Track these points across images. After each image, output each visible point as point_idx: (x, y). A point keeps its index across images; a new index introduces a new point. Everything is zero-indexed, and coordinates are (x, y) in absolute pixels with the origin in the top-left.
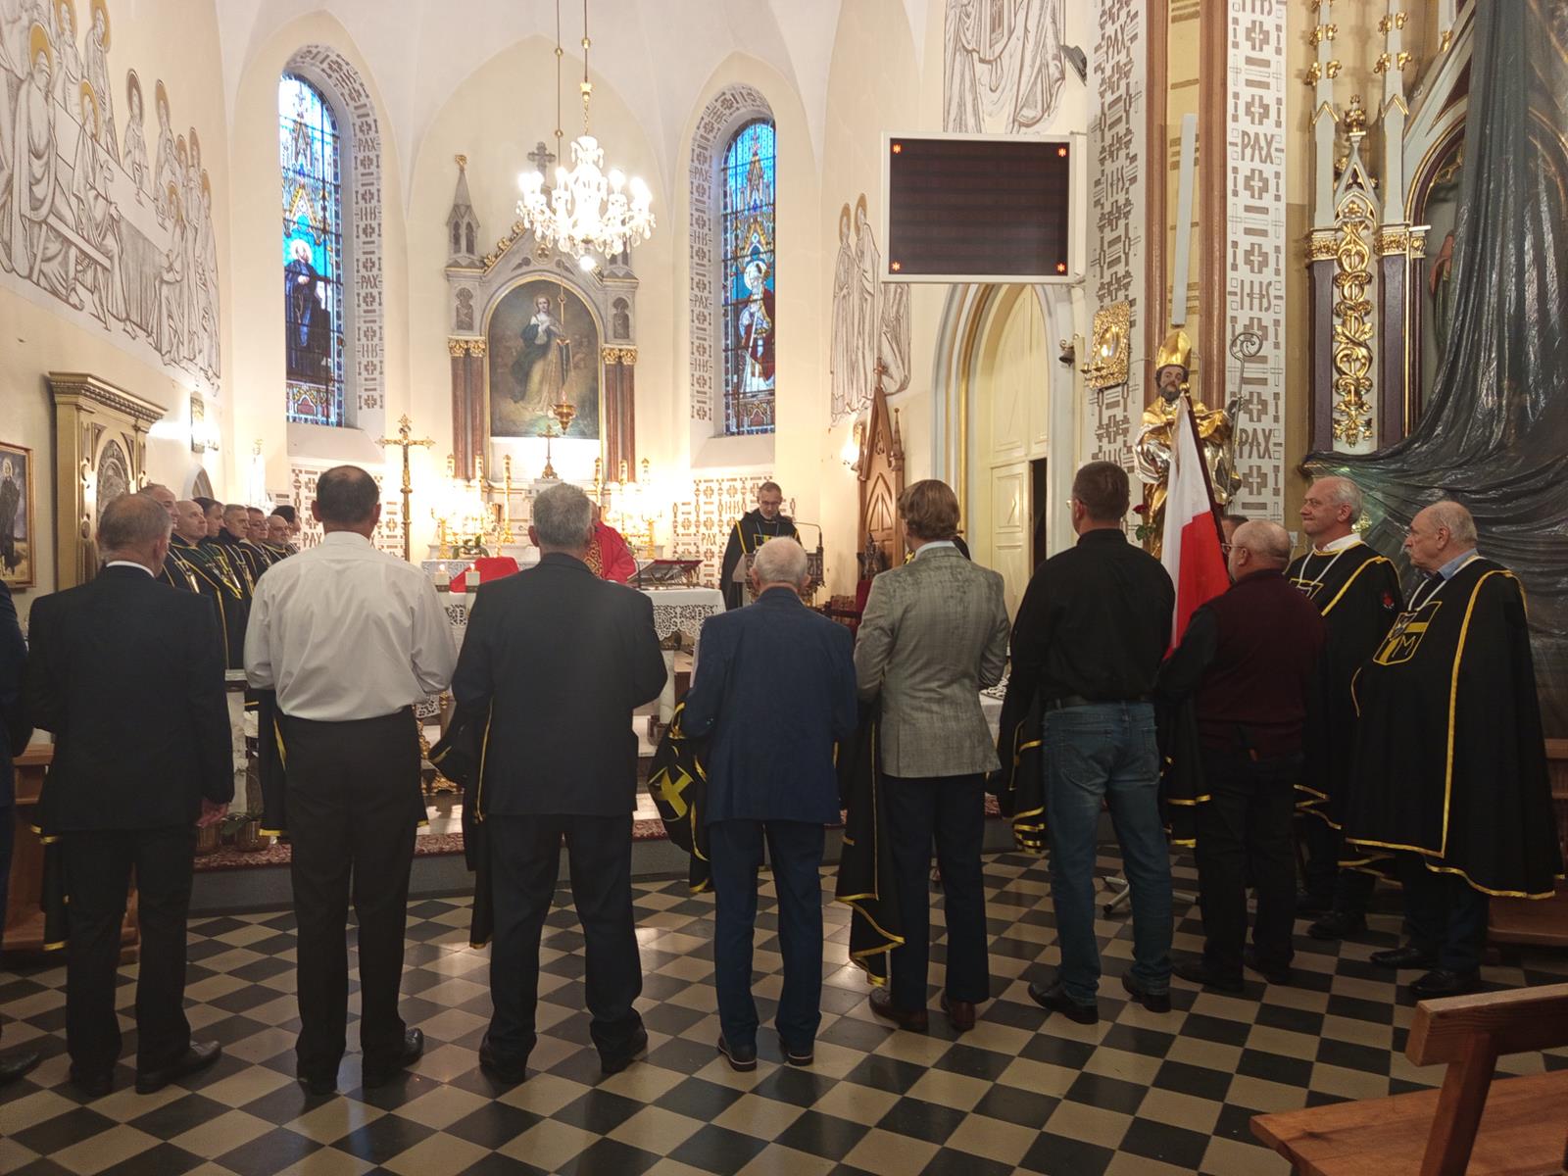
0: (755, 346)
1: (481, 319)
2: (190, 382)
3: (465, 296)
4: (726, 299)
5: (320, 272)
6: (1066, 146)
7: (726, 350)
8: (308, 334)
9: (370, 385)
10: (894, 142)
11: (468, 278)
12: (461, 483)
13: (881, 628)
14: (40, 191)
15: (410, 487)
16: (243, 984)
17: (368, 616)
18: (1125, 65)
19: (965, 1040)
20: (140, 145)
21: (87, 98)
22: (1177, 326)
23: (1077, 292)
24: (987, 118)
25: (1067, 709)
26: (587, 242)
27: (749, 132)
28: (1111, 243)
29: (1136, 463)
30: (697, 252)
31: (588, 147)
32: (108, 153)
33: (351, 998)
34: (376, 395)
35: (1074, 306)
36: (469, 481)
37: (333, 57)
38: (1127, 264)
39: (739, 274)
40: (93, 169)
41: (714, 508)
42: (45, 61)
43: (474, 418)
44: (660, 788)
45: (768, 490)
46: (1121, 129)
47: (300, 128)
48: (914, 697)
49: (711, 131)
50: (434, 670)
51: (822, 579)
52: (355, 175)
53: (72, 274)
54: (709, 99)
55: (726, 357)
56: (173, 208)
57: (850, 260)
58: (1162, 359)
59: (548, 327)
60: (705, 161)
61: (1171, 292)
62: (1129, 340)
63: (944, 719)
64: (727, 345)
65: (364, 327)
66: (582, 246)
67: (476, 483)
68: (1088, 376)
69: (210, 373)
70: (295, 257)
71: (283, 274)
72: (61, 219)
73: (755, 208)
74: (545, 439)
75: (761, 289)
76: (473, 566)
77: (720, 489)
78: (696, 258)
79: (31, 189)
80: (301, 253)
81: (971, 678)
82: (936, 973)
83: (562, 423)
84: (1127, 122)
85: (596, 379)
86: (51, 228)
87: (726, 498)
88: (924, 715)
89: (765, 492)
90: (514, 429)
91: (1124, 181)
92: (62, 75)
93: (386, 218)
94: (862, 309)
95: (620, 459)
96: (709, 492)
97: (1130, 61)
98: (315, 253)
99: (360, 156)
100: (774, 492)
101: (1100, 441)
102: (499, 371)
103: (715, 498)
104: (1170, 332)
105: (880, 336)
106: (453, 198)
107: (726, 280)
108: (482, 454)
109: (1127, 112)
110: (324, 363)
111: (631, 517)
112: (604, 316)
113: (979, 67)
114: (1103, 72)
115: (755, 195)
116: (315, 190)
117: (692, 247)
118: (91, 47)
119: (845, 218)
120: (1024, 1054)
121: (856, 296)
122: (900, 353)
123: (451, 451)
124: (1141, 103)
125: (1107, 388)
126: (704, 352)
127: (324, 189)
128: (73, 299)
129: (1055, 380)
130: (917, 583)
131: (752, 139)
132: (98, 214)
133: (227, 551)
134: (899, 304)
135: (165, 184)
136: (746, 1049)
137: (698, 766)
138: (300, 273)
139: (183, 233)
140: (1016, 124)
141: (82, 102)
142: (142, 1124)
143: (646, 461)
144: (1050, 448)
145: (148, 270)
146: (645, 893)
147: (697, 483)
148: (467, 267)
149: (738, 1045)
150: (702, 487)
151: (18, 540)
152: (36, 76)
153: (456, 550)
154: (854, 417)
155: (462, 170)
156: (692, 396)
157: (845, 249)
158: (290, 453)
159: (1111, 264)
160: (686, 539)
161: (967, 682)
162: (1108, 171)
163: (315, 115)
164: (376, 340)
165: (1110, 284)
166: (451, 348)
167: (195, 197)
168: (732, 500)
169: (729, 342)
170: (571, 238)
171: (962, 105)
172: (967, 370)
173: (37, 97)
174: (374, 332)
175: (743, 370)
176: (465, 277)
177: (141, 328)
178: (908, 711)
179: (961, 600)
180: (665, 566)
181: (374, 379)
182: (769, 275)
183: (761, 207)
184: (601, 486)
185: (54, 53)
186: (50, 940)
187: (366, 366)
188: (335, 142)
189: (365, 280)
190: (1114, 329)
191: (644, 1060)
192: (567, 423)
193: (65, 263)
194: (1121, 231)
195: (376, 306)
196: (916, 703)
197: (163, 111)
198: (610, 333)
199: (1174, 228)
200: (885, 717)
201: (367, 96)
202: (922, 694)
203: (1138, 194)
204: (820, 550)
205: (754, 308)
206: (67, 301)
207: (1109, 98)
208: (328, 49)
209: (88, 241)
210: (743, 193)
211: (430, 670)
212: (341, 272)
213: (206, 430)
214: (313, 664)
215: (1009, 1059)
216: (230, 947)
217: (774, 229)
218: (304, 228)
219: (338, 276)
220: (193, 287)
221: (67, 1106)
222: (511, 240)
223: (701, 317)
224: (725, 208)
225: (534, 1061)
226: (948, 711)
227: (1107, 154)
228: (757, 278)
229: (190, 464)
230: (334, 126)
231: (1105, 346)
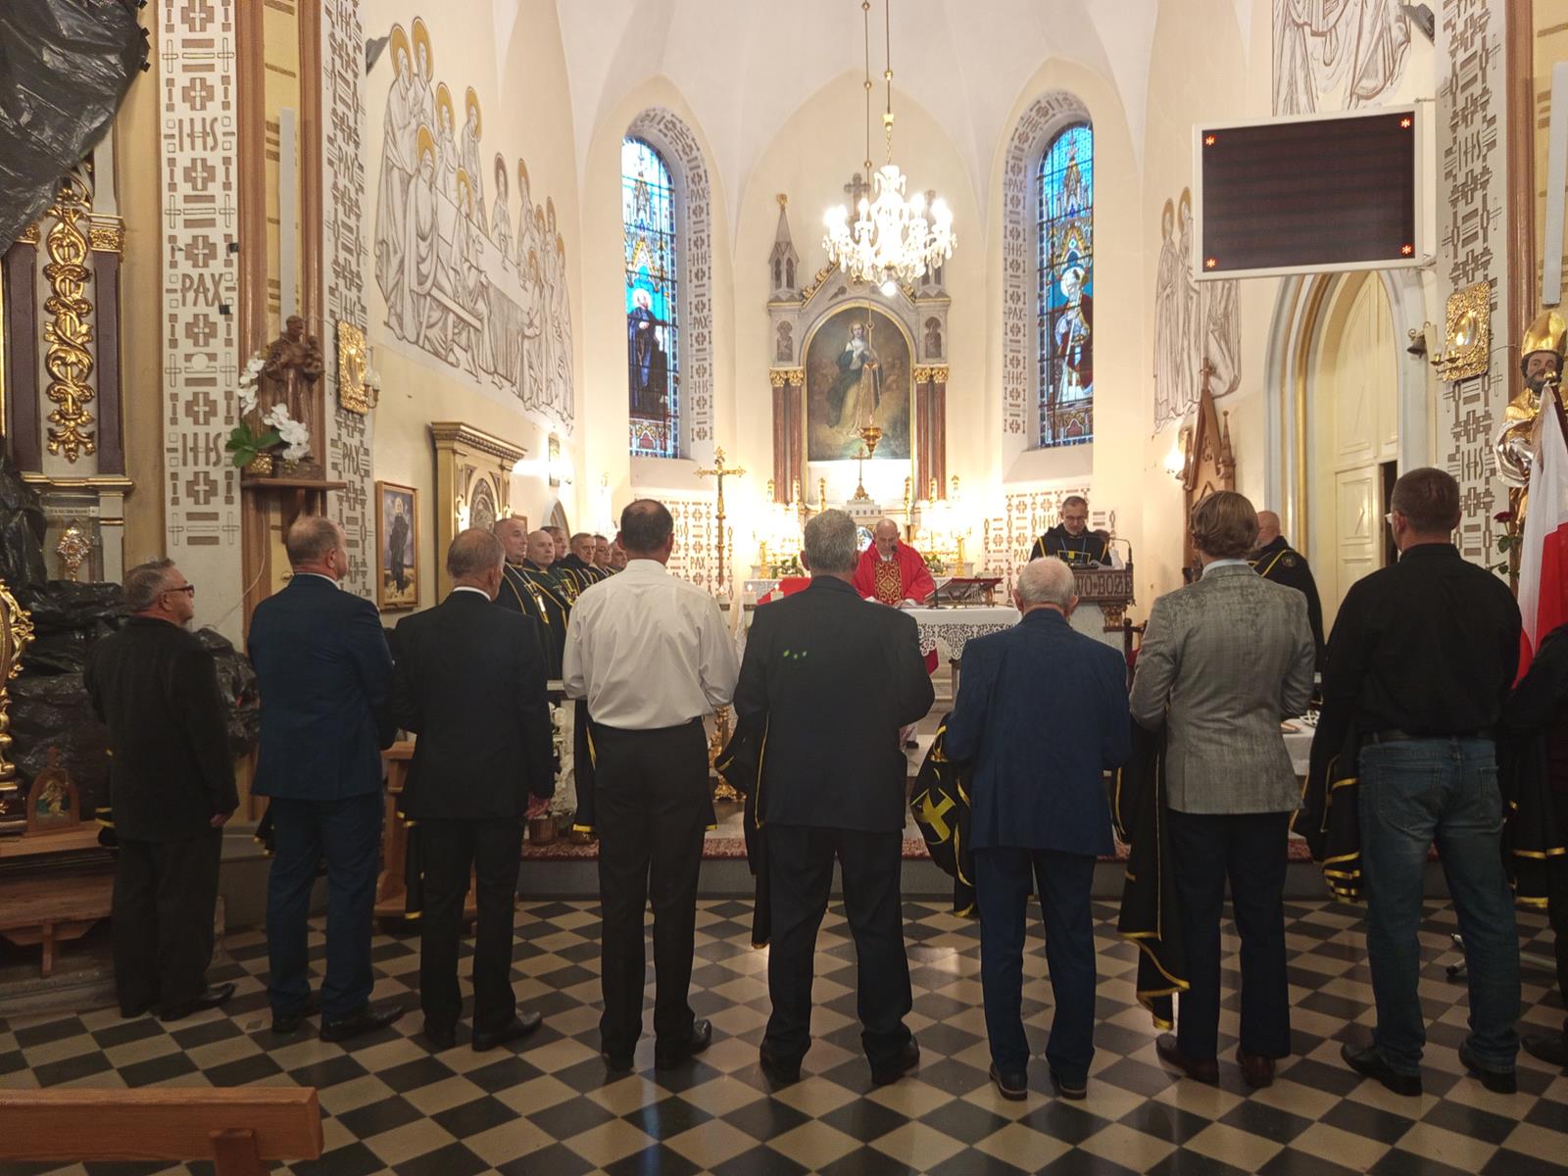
0: (1073, 354)
1: (799, 351)
2: (548, 423)
3: (785, 329)
4: (1042, 309)
5: (659, 317)
6: (1410, 116)
7: (1042, 360)
8: (650, 375)
9: (702, 418)
10: (1206, 134)
11: (788, 313)
12: (781, 506)
13: (1161, 654)
14: (425, 268)
15: (724, 514)
16: (567, 963)
17: (660, 635)
18: (1481, 17)
19: (1259, 1097)
20: (505, 218)
21: (463, 184)
22: (1551, 306)
23: (1429, 276)
24: (1320, 95)
25: (1387, 744)
26: (889, 268)
27: (1067, 137)
28: (1466, 219)
29: (1498, 465)
30: (1011, 264)
31: (889, 178)
32: (479, 228)
33: (646, 988)
34: (706, 427)
35: (1425, 289)
36: (787, 504)
37: (668, 117)
38: (1485, 240)
39: (1056, 282)
40: (467, 244)
41: (1028, 523)
42: (429, 157)
43: (792, 445)
44: (921, 811)
45: (1073, 505)
46: (1476, 89)
47: (641, 185)
48: (1203, 728)
49: (1026, 141)
50: (719, 684)
51: (1132, 597)
52: (689, 224)
53: (450, 337)
54: (1023, 108)
55: (1042, 368)
56: (534, 273)
57: (1173, 257)
58: (1529, 346)
59: (862, 352)
60: (1020, 172)
61: (1542, 268)
62: (1489, 325)
63: (1236, 752)
64: (1042, 355)
65: (696, 366)
66: (885, 272)
67: (793, 506)
68: (1441, 368)
69: (565, 416)
70: (637, 305)
71: (625, 321)
72: (441, 289)
73: (1072, 213)
74: (858, 461)
75: (1079, 295)
76: (777, 587)
77: (1034, 503)
78: (1010, 271)
79: (418, 268)
80: (642, 301)
81: (1269, 707)
82: (1229, 1022)
83: (869, 445)
84: (1484, 81)
85: (907, 399)
86: (434, 299)
87: (1039, 512)
88: (1213, 747)
89: (1069, 507)
90: (829, 453)
91: (1480, 147)
92: (443, 166)
93: (715, 262)
94: (1187, 309)
95: (930, 477)
96: (1022, 507)
97: (1487, 12)
98: (654, 299)
99: (693, 206)
100: (1079, 506)
101: (1458, 440)
102: (816, 398)
103: (1028, 513)
104: (1541, 313)
105: (1207, 335)
106: (775, 234)
107: (1042, 288)
108: (800, 478)
109: (1483, 70)
110: (662, 401)
111: (940, 535)
112: (916, 335)
113: (1311, 41)
114: (1454, 28)
115: (1073, 200)
116: (654, 240)
117: (1006, 259)
118: (466, 137)
119: (1168, 215)
120: (1326, 1119)
121: (1180, 295)
122: (1229, 351)
123: (772, 477)
124: (1500, 59)
125: (1465, 380)
126: (1018, 364)
127: (661, 239)
128: (451, 358)
129: (1405, 373)
130: (1201, 606)
131: (1069, 144)
132: (471, 283)
133: (577, 574)
134: (1227, 300)
135: (526, 250)
136: (1016, 1078)
137: (960, 789)
138: (641, 320)
139: (541, 293)
140: (1354, 98)
141: (459, 184)
142: (475, 1077)
143: (955, 478)
144: (1401, 451)
145: (513, 328)
146: (934, 912)
147: (1009, 498)
148: (787, 301)
149: (1010, 1073)
150: (1015, 502)
151: (406, 566)
152: (422, 170)
153: (775, 569)
154: (1178, 423)
155: (783, 209)
156: (1005, 409)
157: (1168, 247)
158: (632, 483)
159: (1466, 241)
160: (999, 556)
161: (1264, 711)
162: (1461, 138)
163: (654, 173)
164: (707, 376)
165: (1465, 263)
166: (772, 380)
167: (551, 258)
168: (1047, 514)
169: (1045, 352)
170: (874, 267)
171: (1292, 83)
172: (1304, 366)
173: (423, 187)
174: (705, 369)
175: (1060, 379)
176: (785, 311)
177: (506, 379)
178: (1194, 741)
179: (1253, 623)
180: (965, 584)
181: (705, 413)
182: (1087, 280)
183: (1079, 211)
184: (911, 504)
185: (437, 149)
186: (409, 910)
187: (698, 402)
188: (671, 195)
189: (698, 321)
190: (1471, 314)
191: (915, 1076)
192: (873, 445)
193: (444, 328)
194: (1478, 203)
195: (706, 343)
196: (1205, 734)
197: (524, 185)
198: (922, 353)
199: (1544, 194)
200: (1171, 748)
201: (698, 149)
202: (1211, 725)
203: (1498, 161)
204: (1130, 566)
205: (1071, 315)
206: (446, 361)
207: (1461, 56)
208: (664, 110)
209: (463, 308)
210: (1059, 199)
211: (714, 685)
212: (676, 315)
213: (559, 465)
214: (615, 679)
215: (1309, 1123)
216: (558, 930)
217: (1092, 232)
218: (644, 278)
219: (674, 319)
220: (551, 342)
221: (419, 1053)
222: (828, 271)
223: (1016, 330)
224: (1041, 216)
225: (808, 1063)
226: (1241, 743)
227: (1459, 119)
228: (1074, 285)
229: (549, 497)
230: (670, 182)
231: (1460, 334)
